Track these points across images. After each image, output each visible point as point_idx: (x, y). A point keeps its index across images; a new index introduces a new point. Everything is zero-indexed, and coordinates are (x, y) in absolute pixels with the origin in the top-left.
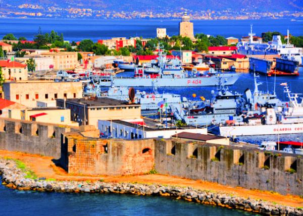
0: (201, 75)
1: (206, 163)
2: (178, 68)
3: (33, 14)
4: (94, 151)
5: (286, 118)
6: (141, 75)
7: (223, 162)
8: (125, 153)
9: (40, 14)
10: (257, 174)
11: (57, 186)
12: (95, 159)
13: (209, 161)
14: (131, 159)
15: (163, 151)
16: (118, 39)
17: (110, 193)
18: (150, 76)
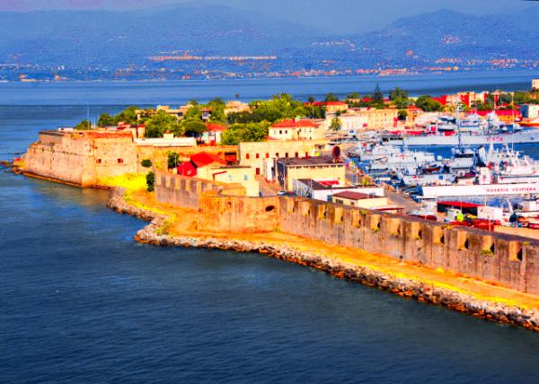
0: (504, 132)
1: (316, 222)
2: (476, 124)
3: (449, 69)
4: (218, 208)
5: (502, 178)
6: (434, 133)
7: (328, 221)
8: (245, 210)
9: (456, 68)
10: (352, 233)
11: (172, 240)
12: (220, 215)
13: (318, 218)
14: (252, 216)
15: (285, 209)
16: (464, 94)
17: (215, 248)
18: (444, 134)
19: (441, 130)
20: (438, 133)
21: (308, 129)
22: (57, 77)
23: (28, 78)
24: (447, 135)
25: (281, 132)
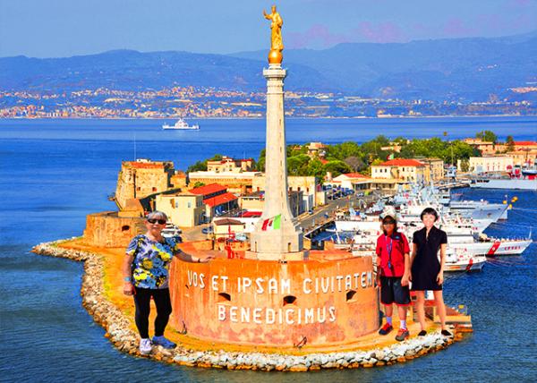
6: (518, 176)
8: (106, 228)
14: (111, 234)
18: (527, 177)
19: (525, 174)
20: (522, 176)
21: (410, 168)
22: (411, 112)
23: (385, 114)
24: (530, 178)
25: (381, 171)
